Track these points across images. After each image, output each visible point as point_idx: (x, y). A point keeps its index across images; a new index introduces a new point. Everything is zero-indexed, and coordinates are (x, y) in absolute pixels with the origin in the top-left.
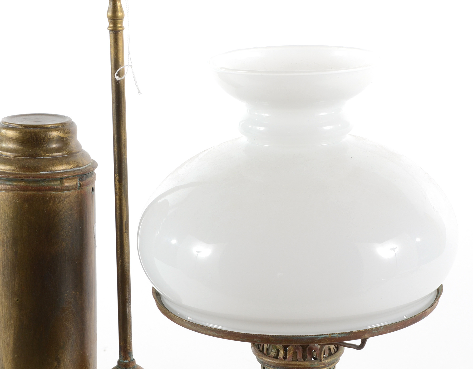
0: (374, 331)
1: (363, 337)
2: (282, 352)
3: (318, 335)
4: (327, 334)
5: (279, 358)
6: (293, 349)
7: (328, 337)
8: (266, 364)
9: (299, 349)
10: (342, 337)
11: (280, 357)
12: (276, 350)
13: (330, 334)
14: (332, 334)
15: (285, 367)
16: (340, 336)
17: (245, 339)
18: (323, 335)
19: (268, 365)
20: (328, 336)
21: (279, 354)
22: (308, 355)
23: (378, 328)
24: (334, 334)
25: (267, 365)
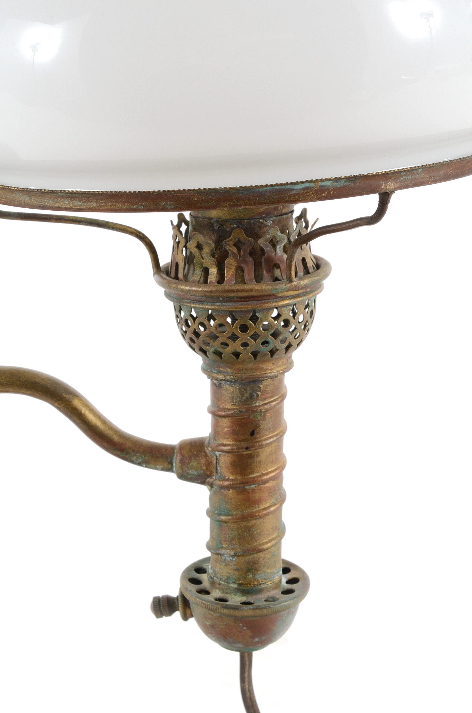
0: (404, 177)
1: (383, 189)
2: (213, 271)
3: (292, 183)
4: (312, 181)
5: (208, 283)
6: (235, 262)
7: (313, 187)
8: (184, 299)
9: (246, 262)
10: (340, 188)
11: (211, 282)
12: (201, 269)
13: (316, 181)
14: (322, 180)
15: (221, 299)
16: (337, 185)
17: (141, 205)
18: (302, 182)
19: (188, 301)
20: (312, 185)
21: (209, 276)
22: (265, 272)
23: (411, 171)
24: (326, 180)
25: (186, 300)
